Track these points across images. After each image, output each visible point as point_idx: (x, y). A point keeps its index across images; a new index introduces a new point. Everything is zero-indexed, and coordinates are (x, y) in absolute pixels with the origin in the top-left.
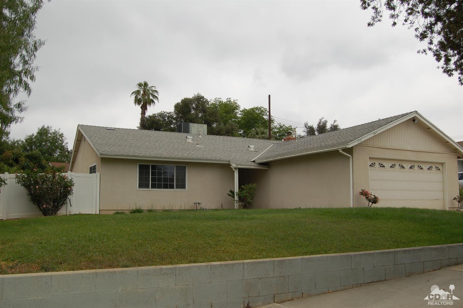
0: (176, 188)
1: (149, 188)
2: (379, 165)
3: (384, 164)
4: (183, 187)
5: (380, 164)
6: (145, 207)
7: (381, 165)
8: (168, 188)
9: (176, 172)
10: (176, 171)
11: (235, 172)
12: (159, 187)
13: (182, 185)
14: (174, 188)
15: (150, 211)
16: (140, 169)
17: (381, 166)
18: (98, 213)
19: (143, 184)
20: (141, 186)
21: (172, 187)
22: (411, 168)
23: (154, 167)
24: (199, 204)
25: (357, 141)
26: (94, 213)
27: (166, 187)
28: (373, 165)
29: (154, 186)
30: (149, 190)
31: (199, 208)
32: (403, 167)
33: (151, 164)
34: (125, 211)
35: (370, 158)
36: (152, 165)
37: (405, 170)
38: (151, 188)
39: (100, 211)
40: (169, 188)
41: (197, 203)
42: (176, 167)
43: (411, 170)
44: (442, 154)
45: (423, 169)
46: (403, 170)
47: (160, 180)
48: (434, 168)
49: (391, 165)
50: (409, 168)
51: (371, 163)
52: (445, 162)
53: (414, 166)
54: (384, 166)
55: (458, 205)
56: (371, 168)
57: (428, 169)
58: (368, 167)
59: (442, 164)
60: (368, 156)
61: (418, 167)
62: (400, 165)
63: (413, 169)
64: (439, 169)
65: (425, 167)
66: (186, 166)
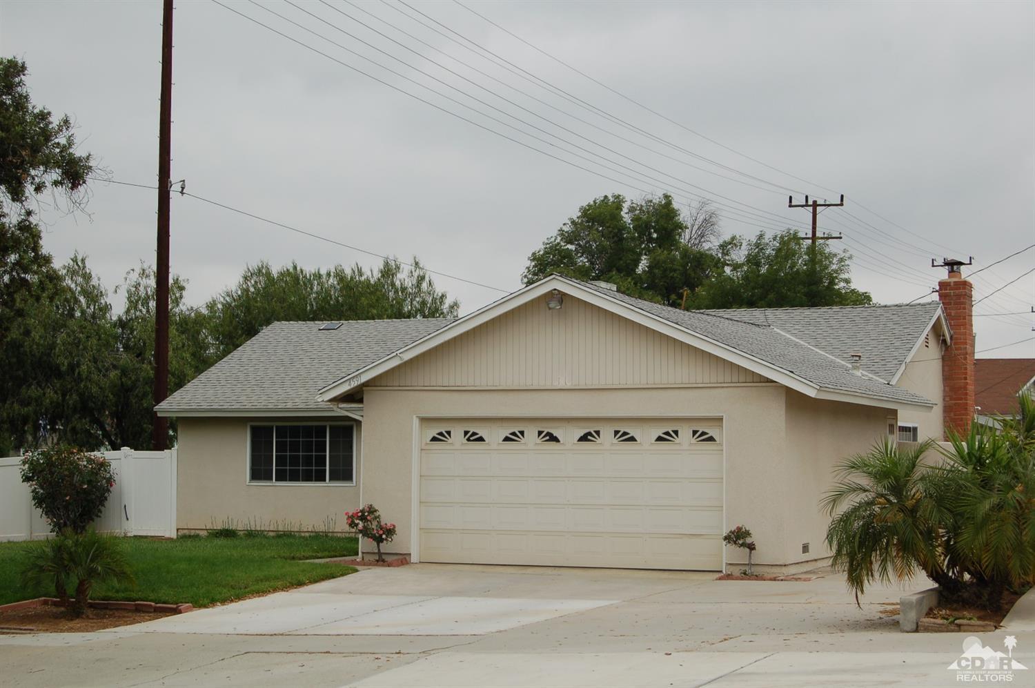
0: (330, 480)
1: (272, 479)
2: (465, 436)
3: (481, 433)
4: (347, 476)
5: (466, 433)
6: (242, 524)
7: (472, 436)
8: (312, 481)
9: (330, 441)
10: (330, 438)
12: (294, 477)
13: (344, 472)
16: (253, 437)
17: (471, 439)
18: (174, 534)
19: (259, 472)
20: (256, 475)
21: (321, 477)
22: (584, 438)
23: (281, 432)
25: (348, 383)
26: (167, 535)
27: (308, 478)
28: (446, 437)
29: (281, 477)
30: (271, 484)
32: (553, 438)
33: (275, 424)
35: (424, 420)
36: (277, 427)
37: (562, 447)
38: (276, 480)
39: (178, 530)
40: (316, 480)
42: (331, 428)
43: (584, 444)
44: (708, 390)
45: (636, 441)
46: (553, 445)
47: (295, 460)
48: (685, 433)
49: (507, 433)
50: (579, 441)
51: (434, 433)
52: (721, 415)
53: (598, 433)
54: (481, 439)
55: (750, 556)
56: (437, 445)
57: (660, 439)
58: (427, 444)
59: (720, 419)
60: (414, 417)
61: (615, 436)
62: (540, 433)
63: (592, 441)
64: (711, 439)
65: (646, 435)
66: (354, 424)
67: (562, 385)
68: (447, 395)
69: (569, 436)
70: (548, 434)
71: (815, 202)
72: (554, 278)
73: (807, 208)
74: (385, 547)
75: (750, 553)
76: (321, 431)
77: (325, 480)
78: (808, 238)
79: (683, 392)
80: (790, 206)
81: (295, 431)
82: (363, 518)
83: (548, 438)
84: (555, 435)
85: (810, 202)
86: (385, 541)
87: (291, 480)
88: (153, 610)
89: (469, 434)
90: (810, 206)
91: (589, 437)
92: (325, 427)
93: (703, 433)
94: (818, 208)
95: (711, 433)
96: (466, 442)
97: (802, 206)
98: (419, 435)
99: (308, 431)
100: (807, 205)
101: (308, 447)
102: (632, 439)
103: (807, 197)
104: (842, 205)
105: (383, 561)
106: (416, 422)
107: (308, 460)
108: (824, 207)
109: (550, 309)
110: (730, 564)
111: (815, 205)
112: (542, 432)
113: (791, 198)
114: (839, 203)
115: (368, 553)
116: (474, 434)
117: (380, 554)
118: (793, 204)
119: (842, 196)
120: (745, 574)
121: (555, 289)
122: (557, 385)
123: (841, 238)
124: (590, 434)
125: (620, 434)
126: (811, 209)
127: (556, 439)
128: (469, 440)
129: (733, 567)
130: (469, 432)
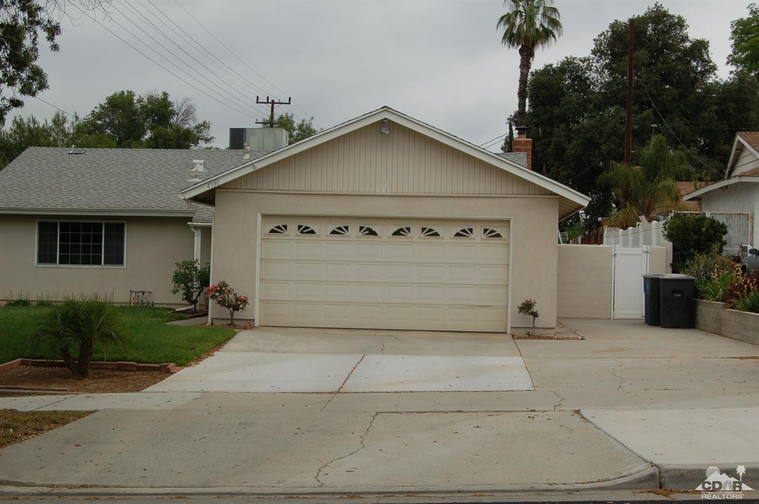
0: (105, 263)
1: (56, 262)
2: (299, 229)
3: (312, 227)
4: (120, 262)
5: (300, 227)
6: (34, 296)
7: (304, 229)
8: (90, 264)
9: (105, 235)
10: (105, 232)
11: (195, 234)
12: (75, 261)
13: (116, 258)
14: (100, 264)
15: (43, 303)
16: (40, 230)
17: (304, 231)
19: (45, 257)
20: (42, 259)
21: (97, 261)
22: (397, 233)
23: (64, 226)
24: (143, 294)
25: (207, 186)
27: (86, 262)
28: (282, 230)
29: (63, 261)
30: (55, 266)
32: (372, 233)
33: (59, 221)
35: (266, 216)
36: (60, 223)
37: (379, 240)
38: (59, 263)
40: (92, 264)
41: (141, 292)
42: (106, 225)
43: (398, 238)
44: (500, 199)
45: (439, 235)
46: (371, 238)
47: (75, 249)
48: (478, 232)
49: (334, 228)
50: (392, 235)
51: (272, 226)
52: (509, 218)
53: (408, 229)
54: (312, 232)
55: (534, 322)
56: (274, 236)
57: (458, 235)
58: (266, 235)
59: (508, 221)
60: (259, 213)
61: (422, 232)
62: (361, 228)
63: (404, 235)
64: (498, 236)
65: (447, 232)
66: (125, 222)
67: (383, 192)
68: (287, 197)
69: (385, 231)
70: (368, 229)
71: (273, 101)
72: (386, 110)
73: (268, 104)
74: (238, 314)
75: (534, 319)
76: (98, 227)
77: (101, 264)
78: (268, 123)
79: (479, 201)
80: (257, 102)
81: (75, 226)
82: (221, 292)
83: (367, 232)
84: (373, 230)
85: (270, 101)
86: (240, 310)
87: (72, 263)
88: (135, 369)
89: (302, 228)
90: (270, 103)
91: (401, 232)
92: (101, 224)
93: (492, 231)
94: (275, 104)
95: (498, 231)
96: (300, 234)
97: (265, 103)
98: (261, 228)
99: (87, 226)
100: (268, 102)
101: (86, 239)
102: (436, 234)
103: (268, 97)
104: (289, 103)
105: (234, 324)
106: (259, 217)
107: (86, 249)
108: (278, 105)
109: (381, 133)
110: (513, 328)
111: (273, 103)
112: (363, 228)
113: (258, 97)
114: (288, 102)
115: (217, 319)
116: (306, 228)
117: (232, 319)
118: (259, 101)
119: (290, 98)
120: (528, 334)
121: (386, 119)
122: (378, 192)
124: (402, 230)
125: (426, 230)
126: (270, 105)
127: (374, 233)
128: (302, 232)
129: (516, 330)
130: (302, 226)
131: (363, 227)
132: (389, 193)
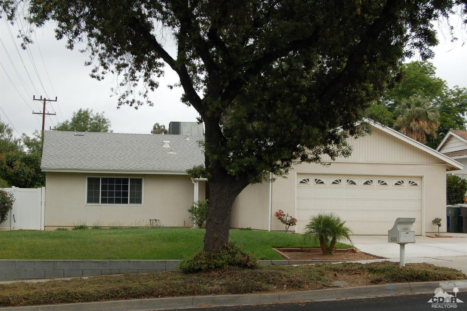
0: (130, 203)
1: (99, 202)
3: (322, 180)
4: (139, 201)
5: (316, 180)
6: (90, 223)
7: (318, 181)
8: (121, 203)
9: (130, 185)
10: (130, 184)
11: (195, 185)
12: (111, 201)
13: (137, 200)
14: (127, 203)
15: (96, 228)
16: (89, 182)
17: (318, 182)
18: (43, 229)
19: (92, 199)
20: (90, 200)
21: (125, 201)
22: (366, 183)
23: (104, 180)
24: (156, 221)
26: (38, 229)
27: (118, 201)
28: (307, 182)
29: (104, 201)
30: (98, 205)
31: (155, 225)
32: (353, 183)
33: (101, 177)
34: (67, 228)
36: (102, 178)
37: (357, 187)
38: (101, 203)
39: (45, 227)
40: (123, 203)
41: (154, 220)
42: (131, 179)
43: (366, 186)
44: (418, 166)
46: (353, 186)
47: (111, 194)
48: (406, 182)
49: (334, 180)
50: (364, 184)
51: (301, 180)
52: (423, 175)
53: (372, 181)
54: (322, 183)
55: (439, 229)
56: (302, 185)
57: (396, 184)
58: (298, 184)
59: (421, 177)
60: (296, 172)
61: (379, 183)
62: (348, 181)
63: (369, 184)
64: (416, 185)
65: (391, 183)
66: (143, 178)
67: (361, 162)
69: (360, 182)
70: (351, 181)
71: (45, 99)
75: (439, 228)
76: (126, 181)
78: (41, 114)
79: (408, 167)
80: (34, 99)
81: (111, 180)
83: (351, 183)
84: (354, 181)
85: (43, 99)
87: (109, 203)
90: (43, 100)
91: (368, 183)
92: (128, 179)
93: (413, 182)
94: (46, 101)
95: (416, 182)
96: (316, 184)
97: (39, 100)
98: (297, 180)
99: (118, 181)
100: (41, 100)
101: (118, 188)
102: (386, 184)
103: (41, 96)
104: (56, 101)
106: (296, 174)
107: (118, 194)
108: (48, 101)
110: (427, 232)
111: (45, 100)
113: (34, 96)
114: (55, 100)
116: (319, 180)
117: (286, 231)
118: (35, 99)
119: (56, 97)
120: (436, 235)
122: (358, 161)
123: (55, 114)
124: (368, 181)
126: (43, 101)
127: (355, 184)
128: (317, 183)
129: (428, 233)
130: (317, 179)
131: (349, 180)
132: (364, 162)
